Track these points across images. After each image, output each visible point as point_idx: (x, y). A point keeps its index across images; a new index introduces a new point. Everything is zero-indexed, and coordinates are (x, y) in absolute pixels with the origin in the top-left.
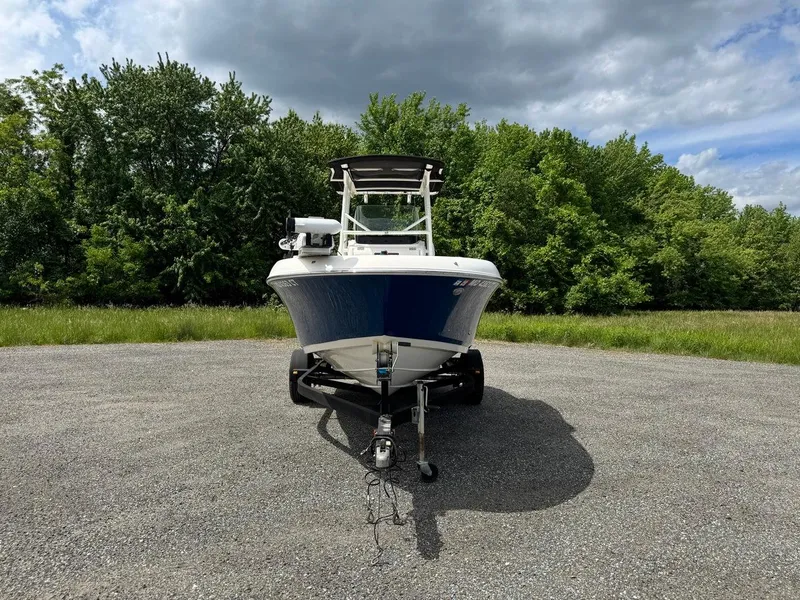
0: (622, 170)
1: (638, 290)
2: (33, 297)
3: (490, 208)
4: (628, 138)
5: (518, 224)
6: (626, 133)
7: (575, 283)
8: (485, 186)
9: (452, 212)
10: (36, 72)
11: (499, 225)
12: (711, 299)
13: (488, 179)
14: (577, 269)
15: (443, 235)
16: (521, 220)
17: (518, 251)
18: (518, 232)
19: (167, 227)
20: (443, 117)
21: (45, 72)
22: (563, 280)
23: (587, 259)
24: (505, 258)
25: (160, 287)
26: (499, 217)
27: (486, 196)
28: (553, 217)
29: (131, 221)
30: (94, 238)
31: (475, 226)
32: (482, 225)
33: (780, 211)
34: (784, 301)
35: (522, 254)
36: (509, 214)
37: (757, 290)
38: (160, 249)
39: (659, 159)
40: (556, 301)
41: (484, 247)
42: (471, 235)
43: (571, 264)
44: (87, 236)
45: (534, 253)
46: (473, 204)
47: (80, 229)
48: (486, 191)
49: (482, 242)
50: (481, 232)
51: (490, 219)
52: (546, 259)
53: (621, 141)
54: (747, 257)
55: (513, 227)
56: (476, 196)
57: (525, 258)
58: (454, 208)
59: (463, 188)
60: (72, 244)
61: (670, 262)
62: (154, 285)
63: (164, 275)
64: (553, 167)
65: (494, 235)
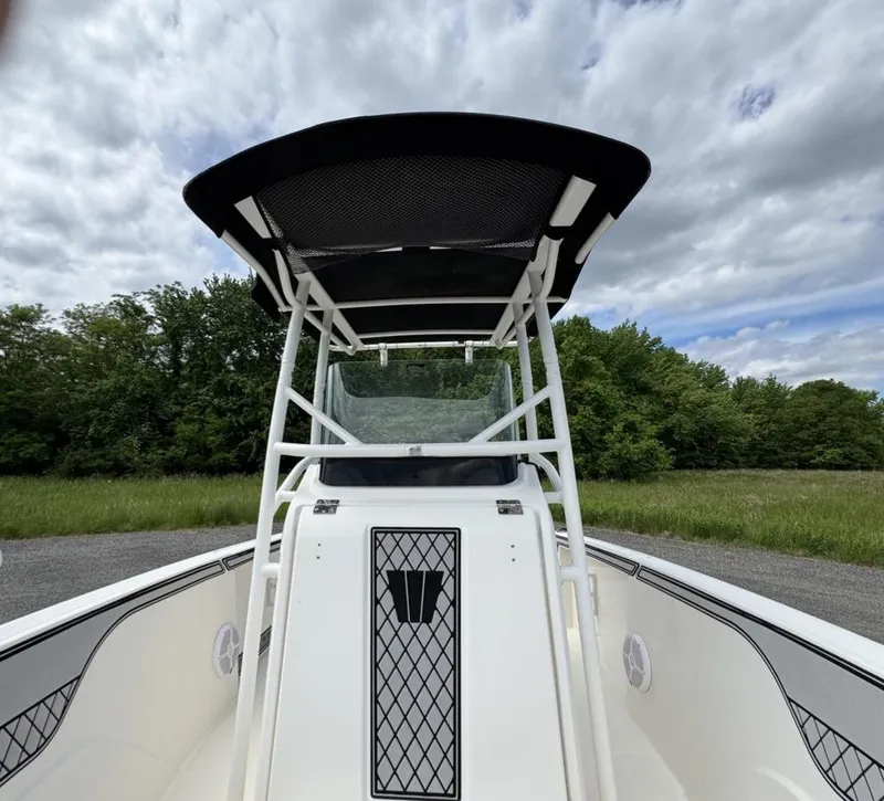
0: (629, 350)
1: (664, 455)
2: (129, 468)
4: (630, 324)
6: (628, 321)
7: (607, 449)
10: (159, 286)
12: (722, 459)
14: (608, 437)
19: (247, 405)
21: (166, 286)
22: (594, 447)
23: (619, 427)
25: (237, 457)
28: (581, 390)
29: (216, 401)
30: (186, 416)
33: (771, 381)
34: (787, 459)
37: (761, 449)
38: (239, 423)
39: (658, 340)
40: (590, 466)
43: (602, 432)
44: (179, 414)
47: (176, 409)
52: (579, 427)
53: (624, 327)
54: (746, 421)
60: (168, 422)
61: (681, 426)
62: (231, 456)
63: (241, 447)
64: (575, 347)
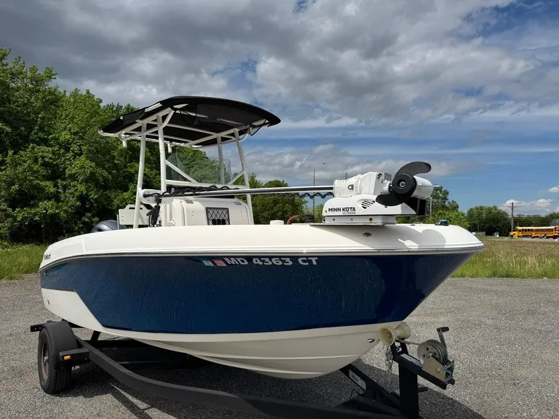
3: (83, 158)
5: (105, 173)
8: (74, 139)
9: (43, 157)
11: (91, 173)
13: (75, 134)
15: (37, 177)
16: (107, 170)
17: (106, 195)
18: (105, 180)
20: (29, 74)
24: (96, 200)
26: (91, 167)
27: (75, 148)
31: (67, 172)
32: (74, 172)
35: (109, 197)
36: (98, 165)
41: (76, 190)
42: (64, 179)
45: (120, 197)
46: (63, 153)
48: (75, 143)
49: (74, 186)
50: (73, 177)
51: (82, 167)
55: (102, 176)
56: (66, 147)
57: (112, 201)
58: (45, 154)
59: (52, 139)
65: (87, 181)
